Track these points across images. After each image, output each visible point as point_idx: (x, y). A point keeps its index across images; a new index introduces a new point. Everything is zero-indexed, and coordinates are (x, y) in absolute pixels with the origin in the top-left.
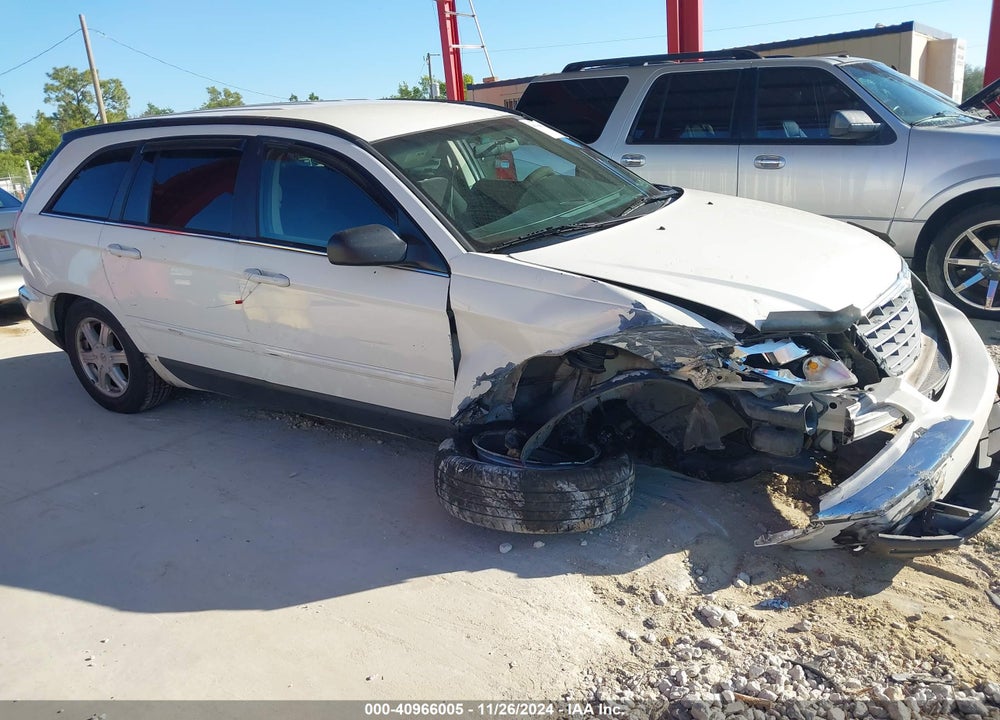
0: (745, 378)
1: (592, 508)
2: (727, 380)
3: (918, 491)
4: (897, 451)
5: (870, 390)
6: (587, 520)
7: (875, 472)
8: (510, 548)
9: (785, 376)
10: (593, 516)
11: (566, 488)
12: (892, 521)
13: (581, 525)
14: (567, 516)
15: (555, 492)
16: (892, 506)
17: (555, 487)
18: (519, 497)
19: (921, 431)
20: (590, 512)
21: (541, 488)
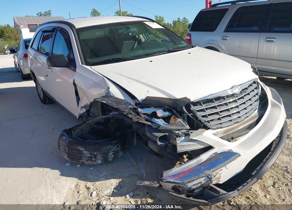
0: (146, 120)
1: (91, 158)
2: (141, 120)
3: (204, 178)
4: (201, 160)
5: (191, 133)
6: (88, 161)
7: (189, 166)
8: (69, 165)
9: (161, 122)
10: (92, 160)
11: (81, 149)
12: (190, 188)
13: (87, 162)
14: (81, 158)
15: (77, 150)
16: (190, 182)
17: (77, 148)
18: (67, 149)
19: (216, 154)
20: (90, 159)
21: (73, 147)
